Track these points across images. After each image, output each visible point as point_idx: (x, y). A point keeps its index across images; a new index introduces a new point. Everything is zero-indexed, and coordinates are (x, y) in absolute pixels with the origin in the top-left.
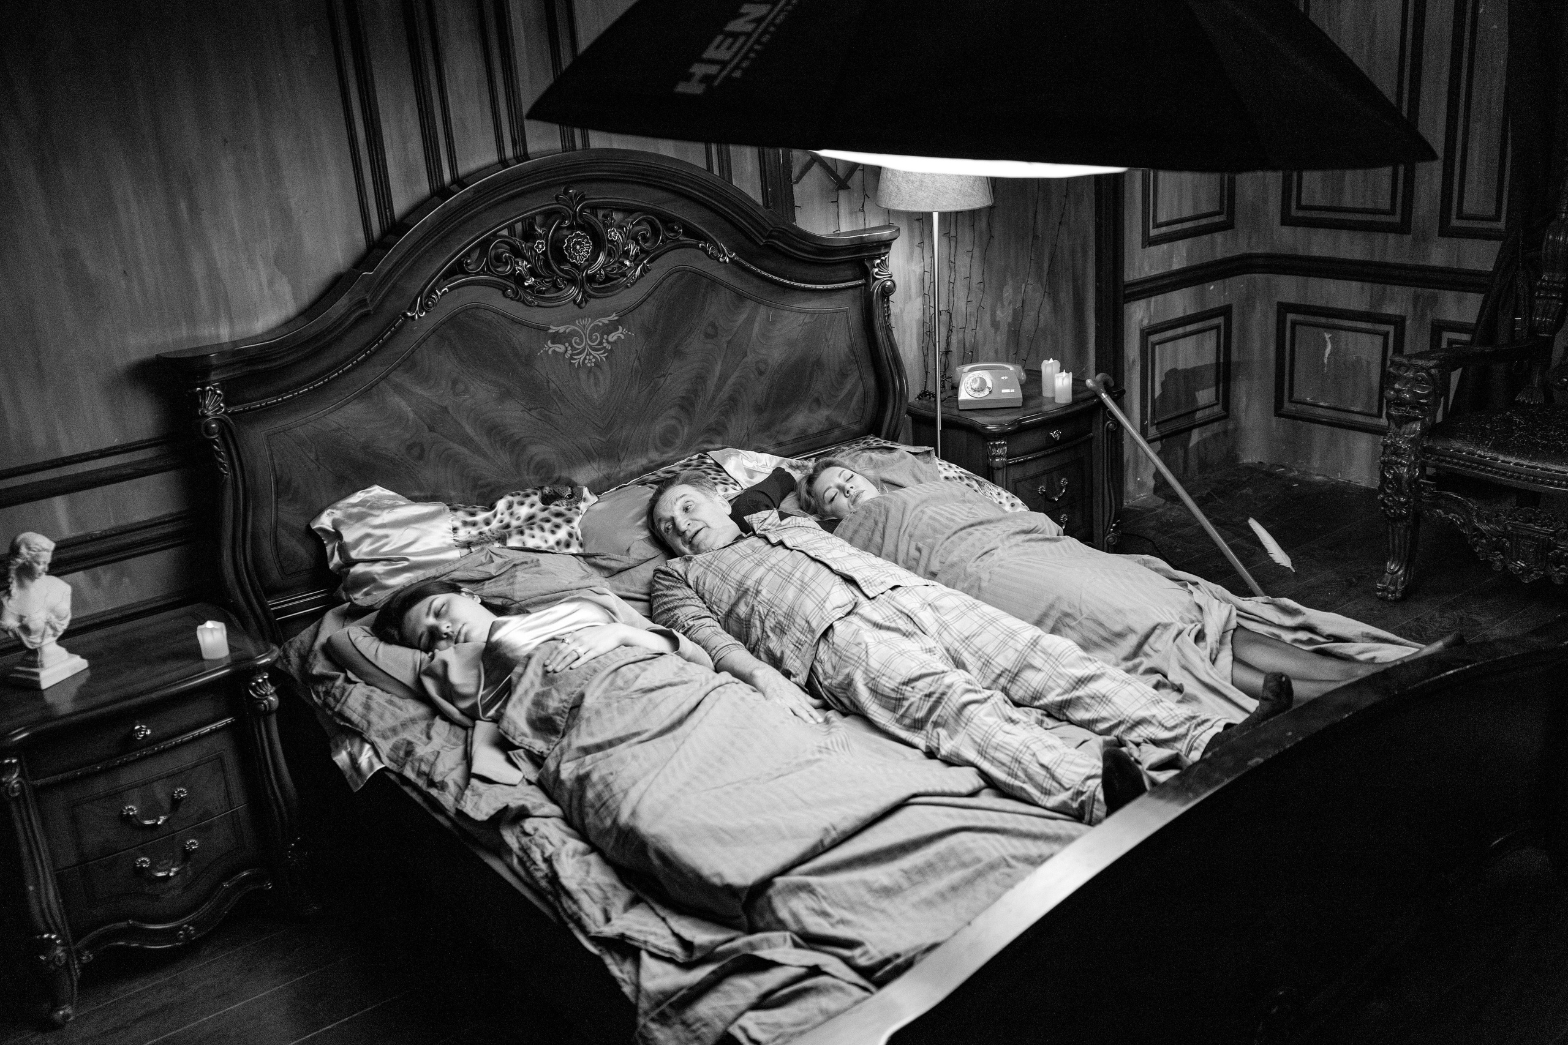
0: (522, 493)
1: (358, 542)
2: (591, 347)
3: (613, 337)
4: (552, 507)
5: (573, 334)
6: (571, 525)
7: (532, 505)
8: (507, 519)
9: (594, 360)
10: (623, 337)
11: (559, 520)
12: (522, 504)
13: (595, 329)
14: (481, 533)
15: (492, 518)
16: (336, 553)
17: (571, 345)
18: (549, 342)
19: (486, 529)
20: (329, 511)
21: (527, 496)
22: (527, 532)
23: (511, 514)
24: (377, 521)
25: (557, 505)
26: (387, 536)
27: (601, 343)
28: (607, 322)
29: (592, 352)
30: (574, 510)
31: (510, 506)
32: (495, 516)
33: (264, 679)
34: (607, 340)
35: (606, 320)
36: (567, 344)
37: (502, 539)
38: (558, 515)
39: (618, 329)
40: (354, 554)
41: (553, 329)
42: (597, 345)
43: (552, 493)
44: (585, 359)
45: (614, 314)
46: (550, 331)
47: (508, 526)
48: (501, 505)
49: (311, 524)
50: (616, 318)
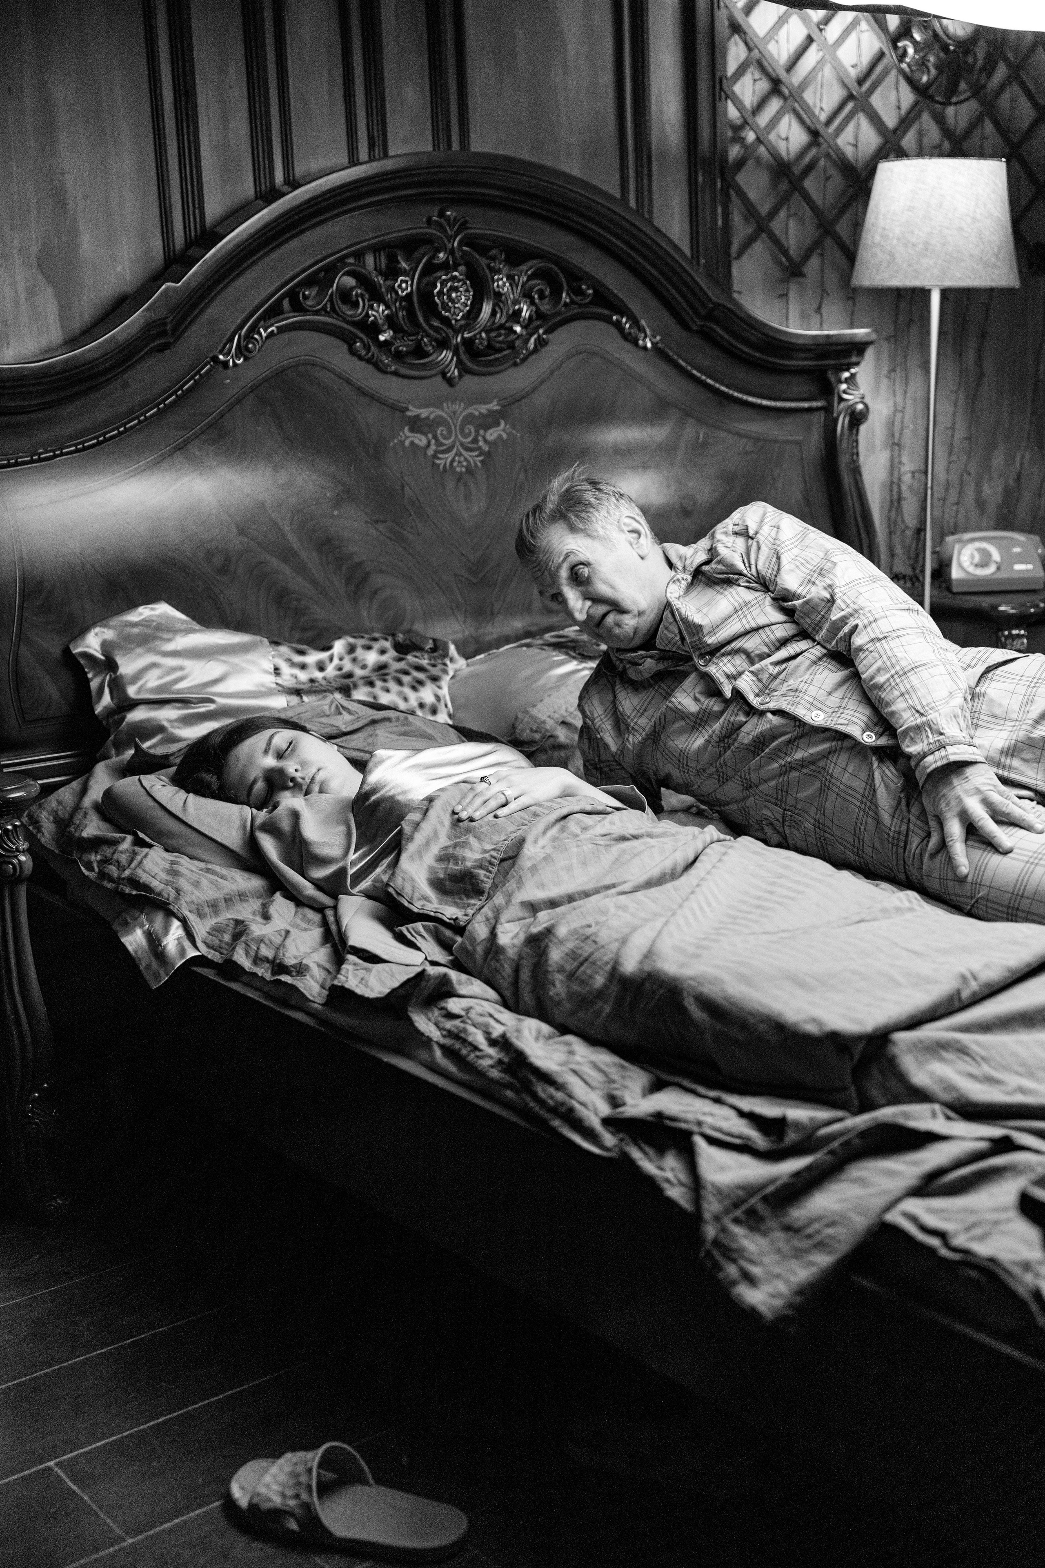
0: (367, 636)
1: (137, 677)
2: (462, 444)
3: (492, 435)
4: (410, 658)
5: (440, 421)
6: (438, 683)
7: (383, 652)
8: (348, 666)
9: (465, 464)
10: (505, 436)
11: (420, 676)
12: (369, 648)
13: (469, 419)
14: (312, 681)
15: (327, 662)
16: (107, 691)
17: (435, 437)
18: (406, 429)
19: (319, 675)
20: (97, 630)
21: (375, 640)
22: (379, 684)
23: (354, 660)
24: (170, 647)
25: (416, 657)
26: (181, 668)
27: (475, 441)
28: (484, 411)
29: (463, 452)
30: (440, 667)
31: (352, 649)
32: (331, 659)
33: (15, 827)
34: (484, 437)
35: (483, 409)
36: (430, 436)
37: (346, 691)
38: (419, 668)
39: (498, 425)
40: (132, 691)
41: (413, 411)
42: (472, 442)
43: (408, 642)
44: (453, 460)
45: (495, 403)
46: (409, 413)
47: (350, 675)
48: (339, 646)
49: (71, 647)
50: (498, 408)
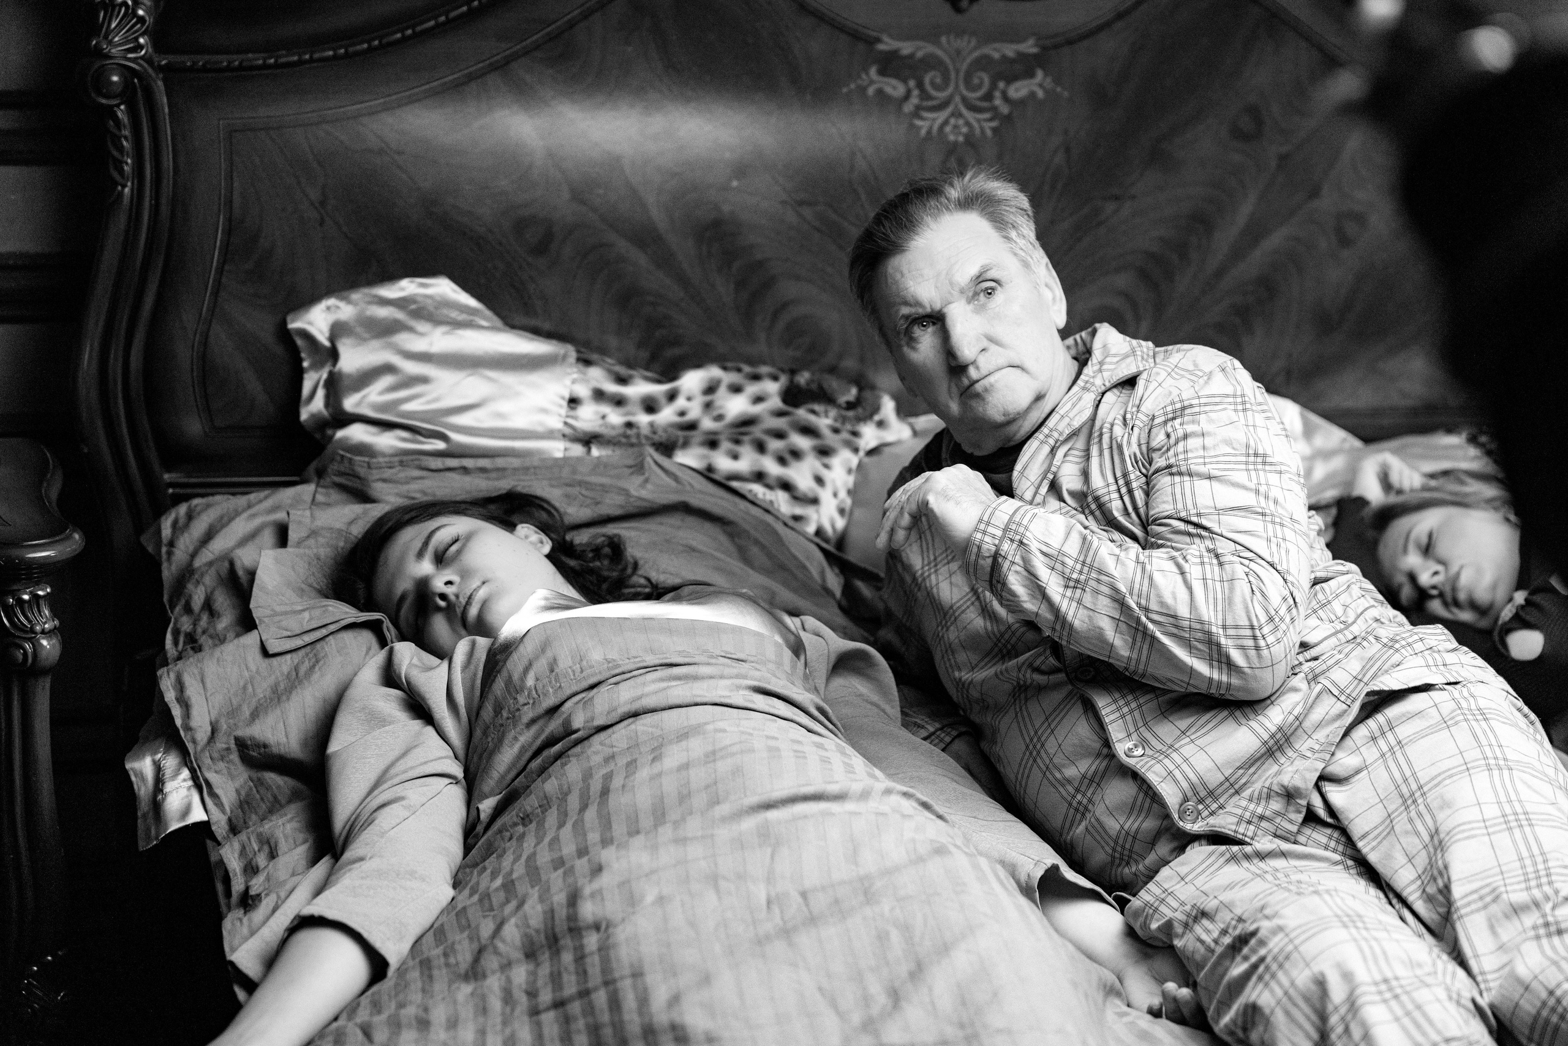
0: (747, 369)
1: (367, 379)
2: (964, 100)
3: (1019, 90)
4: (802, 413)
5: (930, 63)
6: (826, 460)
7: (758, 399)
8: (695, 411)
9: (965, 130)
10: (1040, 94)
11: (803, 442)
12: (736, 389)
13: (984, 63)
14: (629, 426)
15: (663, 400)
16: (320, 391)
17: (920, 85)
18: (873, 71)
19: (643, 419)
20: (330, 302)
21: (756, 378)
22: (726, 445)
23: (708, 406)
24: (417, 345)
25: (813, 412)
26: (426, 380)
27: (988, 97)
28: (1011, 54)
29: (964, 111)
30: (845, 435)
31: (710, 389)
32: (672, 396)
34: (1004, 93)
35: (1010, 50)
36: (912, 83)
37: (667, 448)
38: (808, 431)
39: (1032, 76)
40: (353, 402)
41: (887, 44)
42: (980, 99)
43: (814, 386)
44: (946, 122)
45: (1030, 42)
46: (881, 47)
47: (692, 426)
48: (692, 381)
49: (287, 321)
50: (1035, 50)
